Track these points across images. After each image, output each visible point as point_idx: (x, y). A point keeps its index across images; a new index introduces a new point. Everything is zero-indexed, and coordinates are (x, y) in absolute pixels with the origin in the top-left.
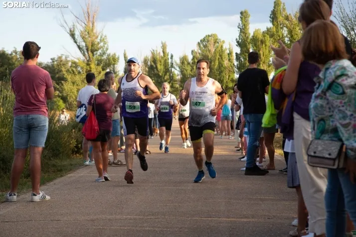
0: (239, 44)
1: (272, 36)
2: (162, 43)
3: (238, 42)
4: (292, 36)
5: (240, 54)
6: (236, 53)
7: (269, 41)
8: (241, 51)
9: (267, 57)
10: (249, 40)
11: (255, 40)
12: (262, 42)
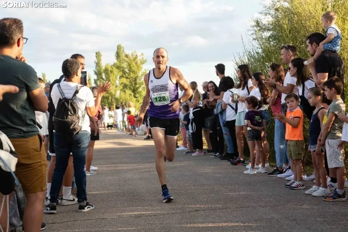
0: (96, 73)
1: (118, 68)
2: (42, 74)
3: (95, 72)
4: (130, 68)
5: (97, 80)
6: (94, 79)
7: (115, 71)
8: (97, 77)
9: (115, 81)
10: (102, 71)
11: (106, 71)
12: (111, 72)
